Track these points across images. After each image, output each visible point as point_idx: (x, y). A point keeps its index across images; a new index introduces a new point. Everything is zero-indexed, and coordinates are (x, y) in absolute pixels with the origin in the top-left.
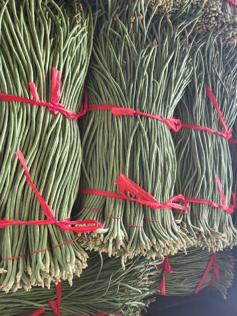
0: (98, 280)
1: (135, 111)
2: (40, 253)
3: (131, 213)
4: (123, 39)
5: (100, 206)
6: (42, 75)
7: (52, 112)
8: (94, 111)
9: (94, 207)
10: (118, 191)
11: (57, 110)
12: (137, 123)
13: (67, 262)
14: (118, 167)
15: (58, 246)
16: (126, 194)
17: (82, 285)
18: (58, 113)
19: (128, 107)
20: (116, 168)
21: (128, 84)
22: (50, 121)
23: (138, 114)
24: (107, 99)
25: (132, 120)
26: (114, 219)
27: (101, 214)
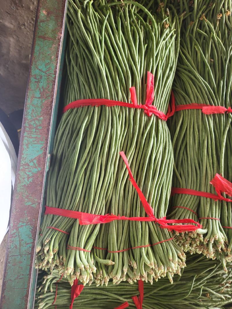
0: (180, 282)
1: (226, 109)
2: (143, 248)
4: (209, 38)
5: (194, 206)
7: (147, 115)
8: (182, 111)
9: (188, 207)
10: (213, 192)
11: (151, 111)
12: (229, 121)
14: (212, 167)
15: (159, 243)
16: (222, 194)
17: (164, 284)
18: (152, 115)
19: (218, 105)
20: (209, 167)
21: (217, 82)
22: (145, 122)
23: (229, 112)
24: (196, 98)
25: (223, 119)
26: (212, 219)
27: (195, 214)
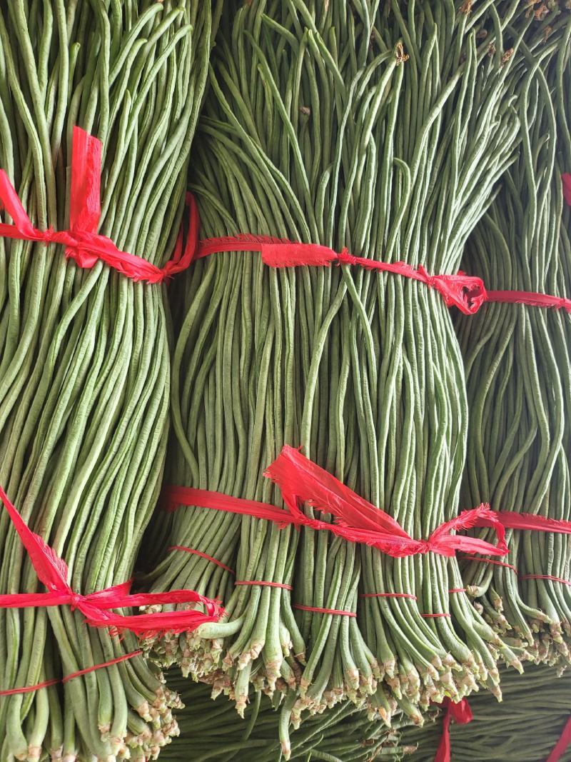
0: (250, 742)
1: (335, 254)
2: (19, 697)
3: (317, 571)
4: (299, 42)
5: (222, 545)
6: (42, 152)
7: (73, 262)
8: (213, 255)
9: (202, 549)
10: (278, 501)
11: (91, 254)
12: (343, 289)
13: (99, 733)
14: (278, 424)
15: (75, 676)
16: (302, 509)
18: (95, 264)
19: (313, 241)
20: (272, 426)
21: (315, 174)
22: (69, 286)
23: (345, 263)
24: (251, 219)
25: (325, 282)
26: (263, 587)
27: (224, 570)
